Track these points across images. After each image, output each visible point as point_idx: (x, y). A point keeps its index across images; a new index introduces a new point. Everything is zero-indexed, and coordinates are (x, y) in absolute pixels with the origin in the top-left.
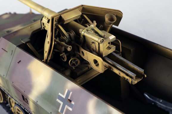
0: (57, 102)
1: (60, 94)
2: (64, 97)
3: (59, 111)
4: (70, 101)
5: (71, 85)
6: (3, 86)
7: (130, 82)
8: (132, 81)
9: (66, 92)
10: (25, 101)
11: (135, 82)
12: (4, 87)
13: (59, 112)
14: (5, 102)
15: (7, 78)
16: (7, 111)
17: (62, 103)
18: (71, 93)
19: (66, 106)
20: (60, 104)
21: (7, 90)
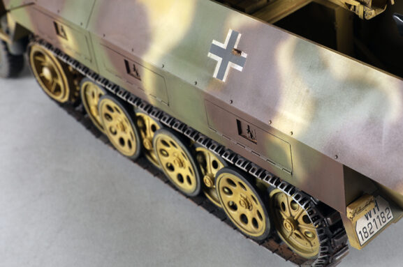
0: (209, 58)
1: (214, 42)
2: (224, 46)
3: (215, 75)
4: (239, 52)
5: (238, 20)
6: (76, 53)
7: (360, 14)
8: (364, 12)
9: (229, 35)
10: (132, 75)
11: (372, 13)
12: (80, 55)
13: (213, 78)
14: (73, 101)
15: (88, 29)
16: (79, 120)
17: (219, 60)
18: (240, 36)
19: (230, 63)
20: (216, 62)
21: (86, 58)
